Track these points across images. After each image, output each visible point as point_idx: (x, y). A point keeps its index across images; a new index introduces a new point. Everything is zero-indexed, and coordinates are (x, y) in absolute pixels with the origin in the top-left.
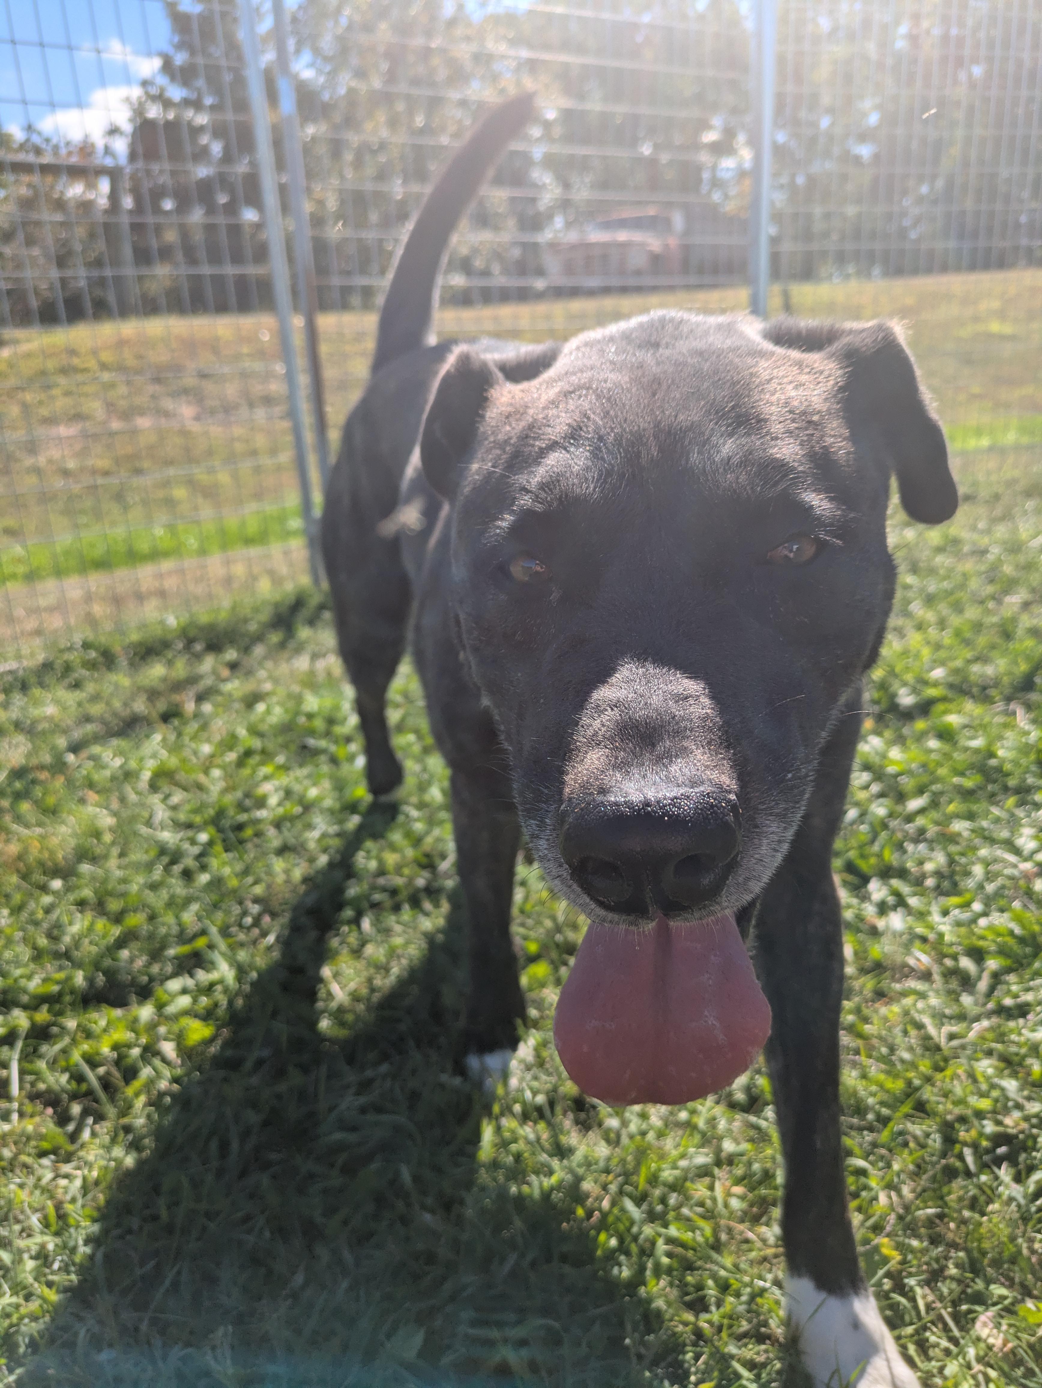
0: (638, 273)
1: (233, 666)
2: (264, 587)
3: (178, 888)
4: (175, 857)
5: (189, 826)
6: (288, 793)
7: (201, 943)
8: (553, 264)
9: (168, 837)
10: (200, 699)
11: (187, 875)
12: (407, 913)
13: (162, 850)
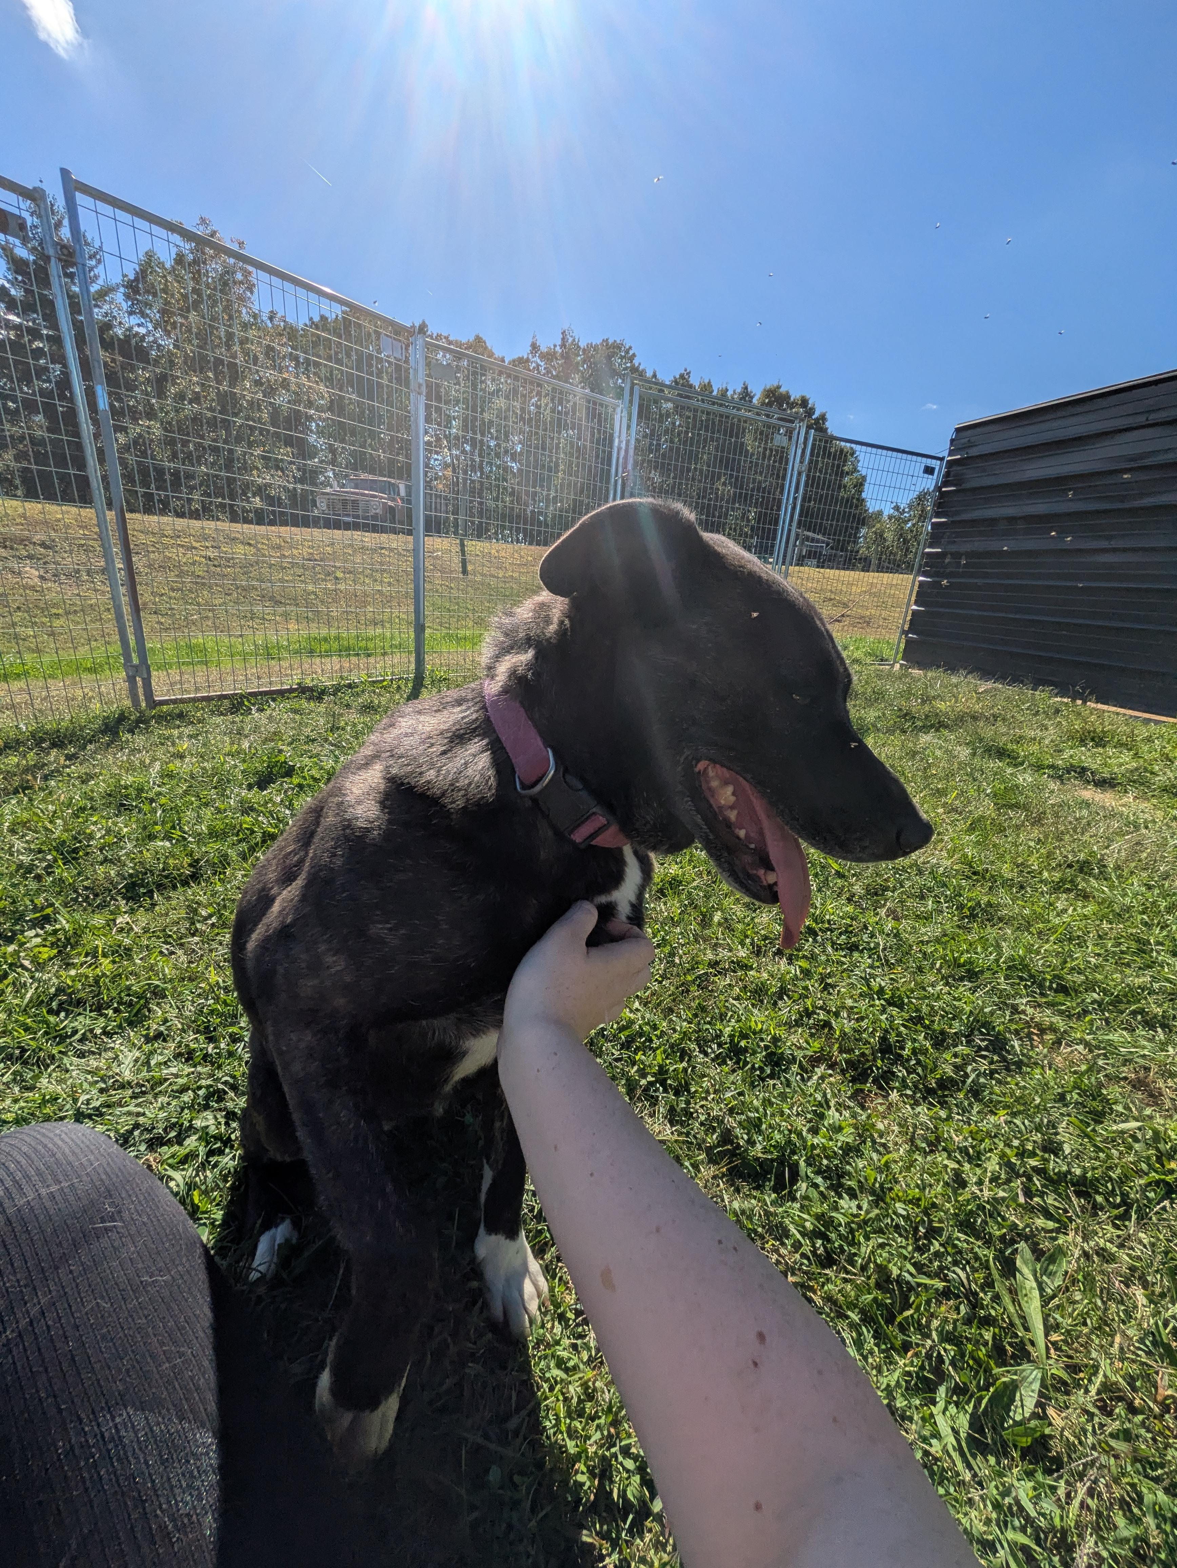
0: (375, 517)
1: (69, 757)
2: (96, 707)
3: (33, 885)
4: (30, 869)
5: (40, 851)
6: (108, 831)
7: (49, 911)
8: (322, 503)
9: (25, 859)
10: (45, 778)
11: (38, 878)
12: (180, 889)
13: (20, 866)
